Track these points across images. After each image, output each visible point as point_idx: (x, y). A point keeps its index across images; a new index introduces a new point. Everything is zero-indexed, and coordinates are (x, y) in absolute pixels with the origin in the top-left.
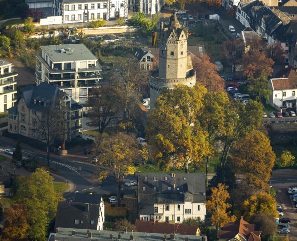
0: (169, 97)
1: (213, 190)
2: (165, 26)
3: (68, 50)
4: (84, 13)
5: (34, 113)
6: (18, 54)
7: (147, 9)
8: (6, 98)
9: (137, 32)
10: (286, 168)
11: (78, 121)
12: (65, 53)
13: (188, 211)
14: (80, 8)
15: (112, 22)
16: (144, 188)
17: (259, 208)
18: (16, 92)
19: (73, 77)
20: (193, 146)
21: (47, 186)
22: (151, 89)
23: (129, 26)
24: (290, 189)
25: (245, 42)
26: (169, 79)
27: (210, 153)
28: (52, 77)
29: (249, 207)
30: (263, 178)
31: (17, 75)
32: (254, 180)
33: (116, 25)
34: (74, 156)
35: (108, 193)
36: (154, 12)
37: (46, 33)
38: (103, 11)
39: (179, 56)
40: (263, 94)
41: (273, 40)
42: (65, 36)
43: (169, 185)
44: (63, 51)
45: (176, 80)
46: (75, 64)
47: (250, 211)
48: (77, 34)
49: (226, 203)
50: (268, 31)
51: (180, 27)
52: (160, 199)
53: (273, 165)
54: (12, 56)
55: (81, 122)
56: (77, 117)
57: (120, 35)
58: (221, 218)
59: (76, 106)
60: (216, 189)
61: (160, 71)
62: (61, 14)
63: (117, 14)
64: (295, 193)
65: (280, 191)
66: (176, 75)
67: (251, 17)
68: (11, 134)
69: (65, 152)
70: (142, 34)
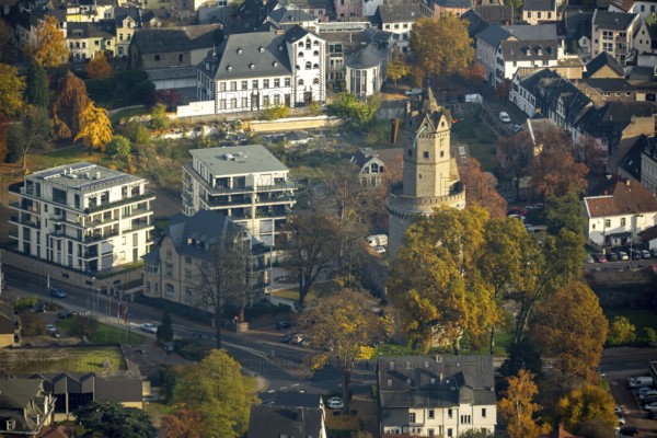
0: (426, 227)
1: (511, 382)
2: (413, 109)
3: (238, 155)
4: (252, 95)
5: (189, 261)
6: (144, 166)
7: (358, 86)
8: (135, 237)
9: (344, 126)
10: (623, 345)
11: (263, 274)
12: (233, 159)
13: (466, 419)
14: (245, 87)
15: (301, 110)
16: (390, 382)
17: (585, 411)
18: (153, 228)
19: (249, 201)
20: (471, 309)
21: (230, 380)
22: (391, 216)
23: (330, 116)
24: (632, 379)
25: (533, 137)
26: (421, 199)
27: (499, 320)
28: (212, 200)
29: (569, 410)
30: (588, 361)
31: (154, 198)
32: (574, 364)
33: (306, 115)
34: (258, 332)
35: (325, 392)
36: (370, 91)
37: (188, 131)
38: (284, 91)
39: (438, 158)
40: (573, 224)
41: (579, 135)
42: (221, 135)
43: (431, 375)
44: (230, 156)
45: (432, 199)
46: (251, 178)
47: (570, 416)
48: (242, 131)
49: (532, 402)
50: (569, 118)
51: (438, 109)
52: (418, 400)
53: (604, 340)
54: (134, 169)
55: (269, 275)
56: (262, 266)
57: (314, 131)
58: (524, 429)
59: (260, 249)
60: (516, 380)
61: (405, 185)
62: (214, 98)
63: (308, 96)
64: (641, 387)
65: (615, 384)
66: (434, 191)
67: (538, 96)
68: (148, 298)
69: (244, 327)
70: (352, 129)
